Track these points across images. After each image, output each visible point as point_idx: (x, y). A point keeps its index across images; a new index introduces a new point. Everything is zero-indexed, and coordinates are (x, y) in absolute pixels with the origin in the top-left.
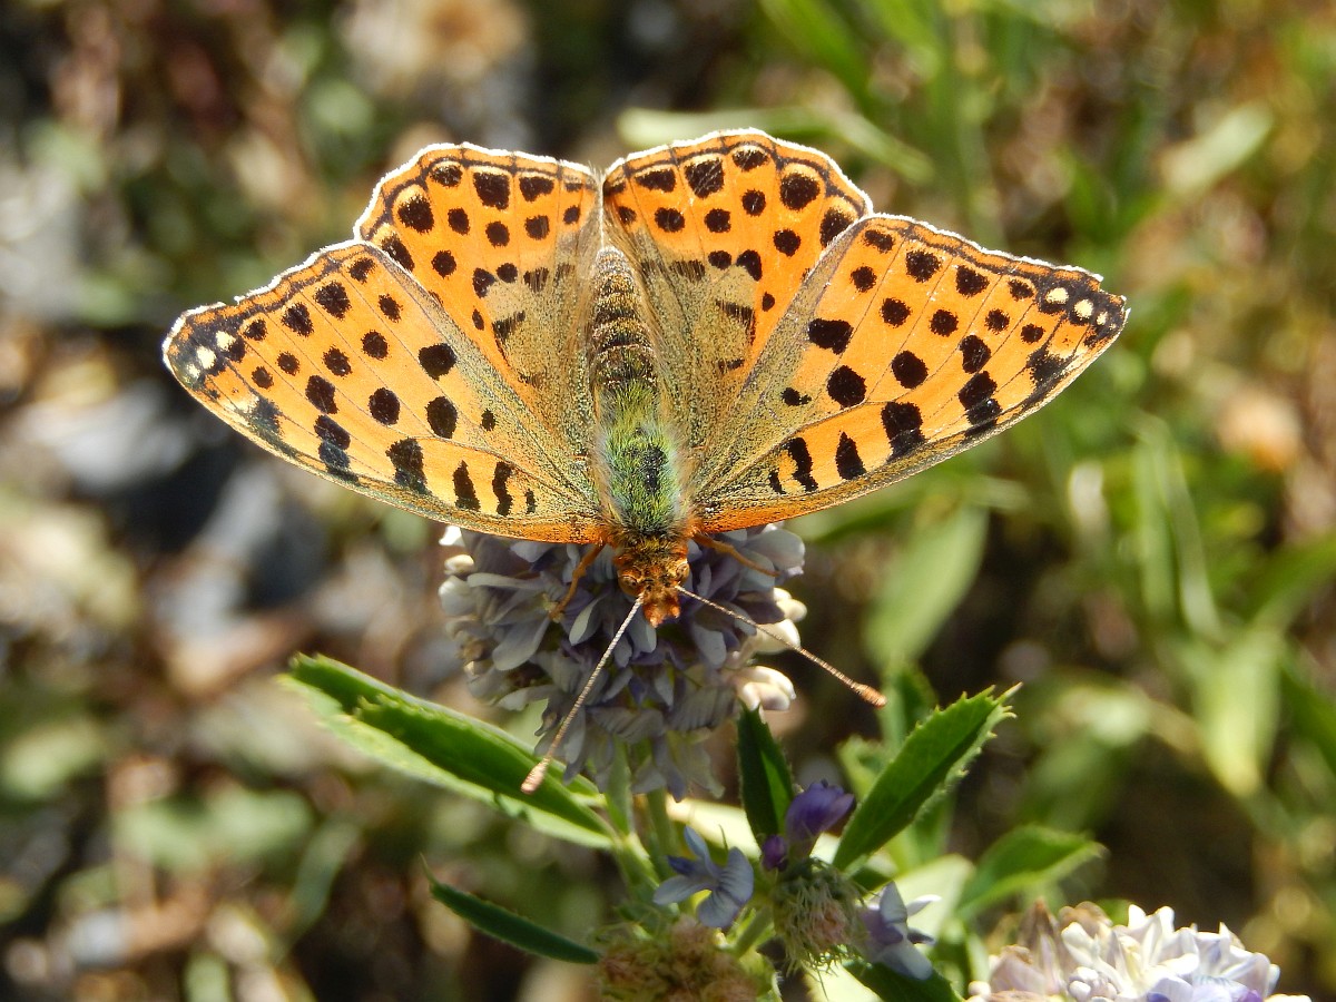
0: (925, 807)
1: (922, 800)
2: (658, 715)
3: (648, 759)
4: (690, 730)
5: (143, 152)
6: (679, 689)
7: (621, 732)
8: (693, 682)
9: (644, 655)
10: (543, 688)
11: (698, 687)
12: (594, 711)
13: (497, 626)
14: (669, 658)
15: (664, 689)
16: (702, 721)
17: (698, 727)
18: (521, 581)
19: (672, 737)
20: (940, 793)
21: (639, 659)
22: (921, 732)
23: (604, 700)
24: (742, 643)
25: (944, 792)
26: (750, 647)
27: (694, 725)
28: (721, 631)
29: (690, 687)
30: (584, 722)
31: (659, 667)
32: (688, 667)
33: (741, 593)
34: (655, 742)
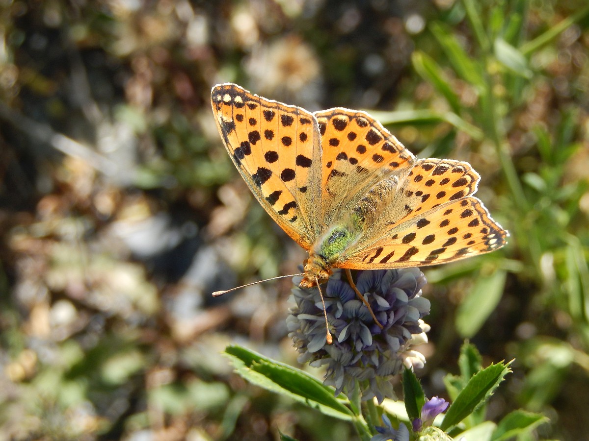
0: (477, 407)
1: (476, 405)
2: (372, 370)
3: (368, 386)
4: (385, 376)
5: (161, 117)
6: (380, 359)
7: (358, 376)
8: (386, 357)
9: (367, 347)
10: (327, 359)
11: (388, 359)
12: (347, 368)
13: (309, 335)
14: (377, 348)
15: (375, 360)
16: (390, 373)
17: (388, 375)
18: (319, 317)
19: (377, 378)
20: (482, 401)
21: (366, 348)
22: (475, 377)
23: (351, 364)
24: (406, 341)
25: (484, 401)
26: (408, 343)
27: (387, 373)
28: (397, 337)
29: (385, 359)
30: (343, 373)
31: (373, 351)
32: (385, 351)
33: (405, 322)
34: (371, 380)
